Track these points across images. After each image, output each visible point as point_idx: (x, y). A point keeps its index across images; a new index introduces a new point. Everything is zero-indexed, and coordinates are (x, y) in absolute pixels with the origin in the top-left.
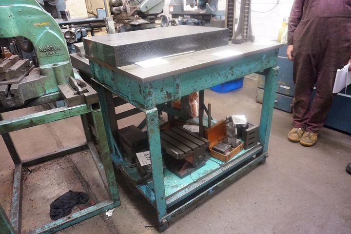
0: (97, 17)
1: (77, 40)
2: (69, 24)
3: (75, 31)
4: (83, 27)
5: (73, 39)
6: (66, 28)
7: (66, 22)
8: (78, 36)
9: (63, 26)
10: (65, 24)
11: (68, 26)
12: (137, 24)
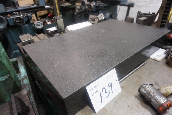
0: (38, 4)
1: (25, 23)
2: (19, 11)
3: (23, 16)
4: (29, 12)
5: (22, 22)
6: (16, 14)
7: (16, 10)
8: (26, 20)
9: (14, 12)
10: (16, 12)
11: (17, 12)
12: (65, 6)
